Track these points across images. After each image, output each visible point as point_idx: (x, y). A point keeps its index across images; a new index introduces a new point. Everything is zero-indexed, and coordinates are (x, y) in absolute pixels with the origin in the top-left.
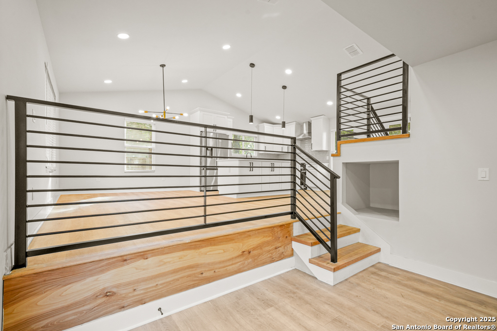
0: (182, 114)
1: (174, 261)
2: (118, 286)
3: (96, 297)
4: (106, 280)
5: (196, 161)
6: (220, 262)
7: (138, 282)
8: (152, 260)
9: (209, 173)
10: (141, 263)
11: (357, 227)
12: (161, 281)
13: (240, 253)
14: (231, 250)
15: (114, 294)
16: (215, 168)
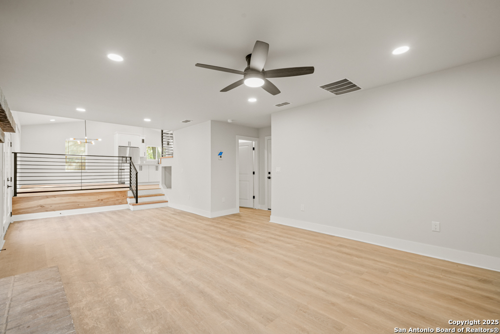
0: (97, 140)
1: (66, 199)
2: (45, 204)
3: (38, 206)
4: (42, 202)
5: (117, 165)
6: (87, 202)
7: (52, 204)
8: (57, 198)
9: (120, 171)
10: (53, 199)
11: (163, 193)
12: (61, 205)
13: (97, 200)
14: (93, 198)
15: (44, 206)
16: (124, 169)
